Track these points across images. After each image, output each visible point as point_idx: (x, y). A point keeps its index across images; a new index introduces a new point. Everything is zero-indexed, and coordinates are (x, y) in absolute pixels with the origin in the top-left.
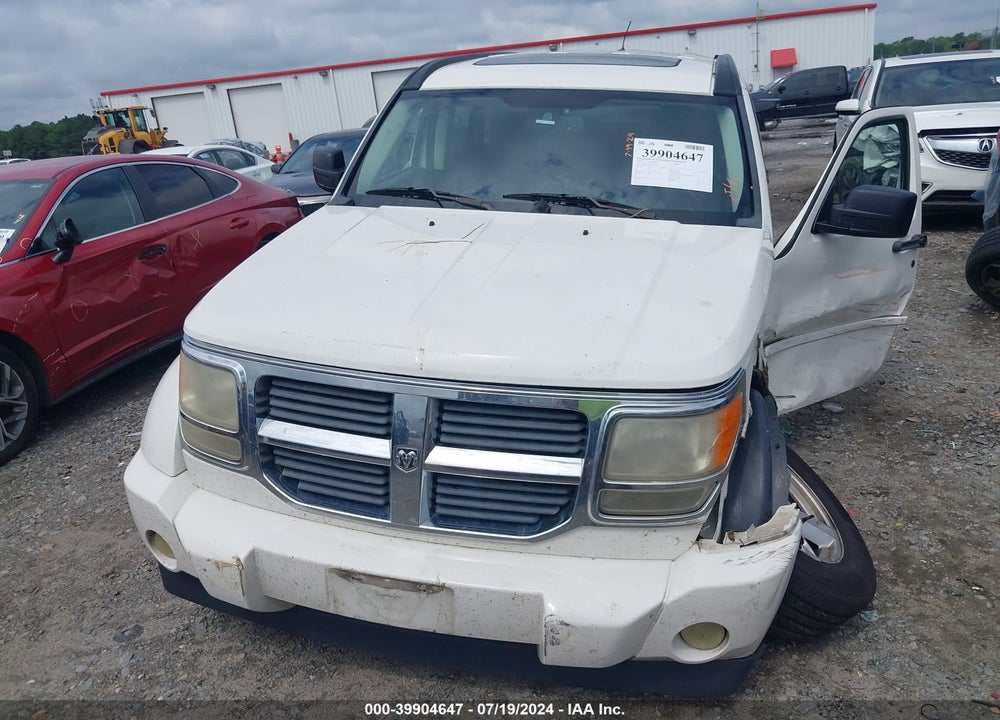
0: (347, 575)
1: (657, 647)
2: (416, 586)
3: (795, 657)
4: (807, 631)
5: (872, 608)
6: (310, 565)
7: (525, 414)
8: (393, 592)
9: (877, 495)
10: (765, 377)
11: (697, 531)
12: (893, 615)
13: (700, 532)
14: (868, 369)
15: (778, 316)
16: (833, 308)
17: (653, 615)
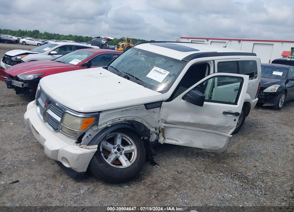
0: (33, 126)
2: (37, 131)
6: (31, 123)
9: (178, 172)
10: (162, 131)
11: (75, 141)
12: (131, 189)
13: (76, 142)
14: (216, 146)
15: (167, 117)
16: (192, 122)
17: (57, 151)
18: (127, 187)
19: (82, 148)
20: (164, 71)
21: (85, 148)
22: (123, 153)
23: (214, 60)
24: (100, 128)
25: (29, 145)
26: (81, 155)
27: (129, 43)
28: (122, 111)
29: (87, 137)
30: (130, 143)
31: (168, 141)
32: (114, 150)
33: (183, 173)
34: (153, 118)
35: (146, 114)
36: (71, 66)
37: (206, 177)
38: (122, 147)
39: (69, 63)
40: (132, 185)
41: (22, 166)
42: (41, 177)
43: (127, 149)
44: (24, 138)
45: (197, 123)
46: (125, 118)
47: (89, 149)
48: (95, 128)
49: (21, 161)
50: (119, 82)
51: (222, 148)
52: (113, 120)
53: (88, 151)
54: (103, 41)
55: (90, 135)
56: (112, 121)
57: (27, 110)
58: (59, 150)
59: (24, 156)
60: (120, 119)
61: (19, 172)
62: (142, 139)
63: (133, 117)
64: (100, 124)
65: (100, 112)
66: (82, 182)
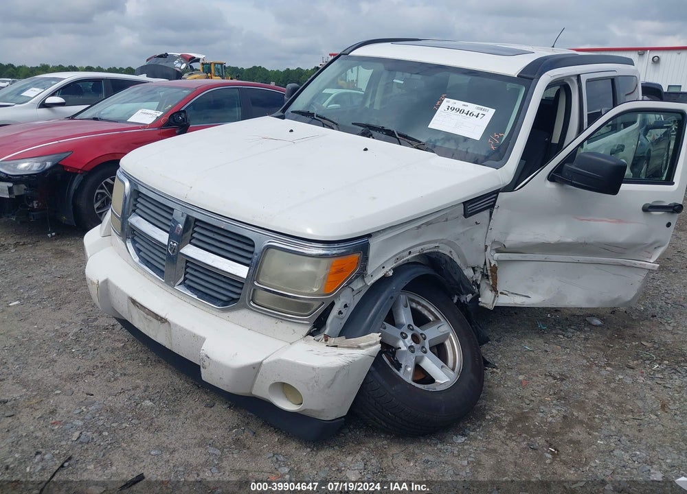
0: (134, 302)
1: (261, 390)
2: (156, 316)
3: (385, 442)
4: (384, 424)
5: (464, 435)
6: (123, 293)
7: (229, 236)
8: (149, 317)
9: (555, 378)
10: (491, 274)
11: (306, 329)
12: (475, 444)
13: (310, 330)
14: (616, 296)
15: (507, 234)
16: (569, 240)
17: (256, 368)
18: (461, 439)
19: (336, 346)
20: (478, 108)
21: (348, 348)
22: (427, 347)
23: (578, 76)
24: (370, 281)
25: (102, 358)
26: (343, 367)
27: (209, 74)
28: (419, 227)
29: (340, 313)
30: (431, 318)
31: (504, 301)
32: (404, 342)
33: (567, 377)
34: (473, 240)
35: (462, 231)
36: (138, 128)
37: (629, 381)
38: (421, 331)
39: (128, 120)
40: (472, 433)
41: (124, 425)
42: (201, 450)
43: (431, 333)
44: (77, 341)
45: (580, 242)
46: (422, 247)
47: (359, 347)
48: (358, 285)
49: (112, 411)
50: (366, 149)
51: (629, 302)
52: (397, 257)
53: (358, 354)
54: (179, 65)
55: (346, 306)
56: (394, 259)
57: (89, 255)
58: (261, 363)
59: (110, 395)
60: (412, 250)
61: (124, 445)
62: (455, 301)
63: (436, 241)
64: (370, 270)
65: (369, 236)
66: (330, 446)
